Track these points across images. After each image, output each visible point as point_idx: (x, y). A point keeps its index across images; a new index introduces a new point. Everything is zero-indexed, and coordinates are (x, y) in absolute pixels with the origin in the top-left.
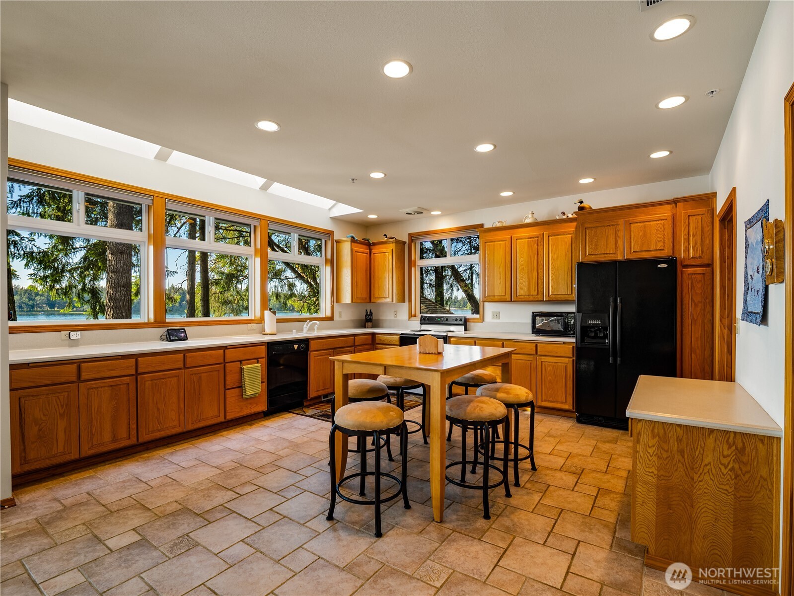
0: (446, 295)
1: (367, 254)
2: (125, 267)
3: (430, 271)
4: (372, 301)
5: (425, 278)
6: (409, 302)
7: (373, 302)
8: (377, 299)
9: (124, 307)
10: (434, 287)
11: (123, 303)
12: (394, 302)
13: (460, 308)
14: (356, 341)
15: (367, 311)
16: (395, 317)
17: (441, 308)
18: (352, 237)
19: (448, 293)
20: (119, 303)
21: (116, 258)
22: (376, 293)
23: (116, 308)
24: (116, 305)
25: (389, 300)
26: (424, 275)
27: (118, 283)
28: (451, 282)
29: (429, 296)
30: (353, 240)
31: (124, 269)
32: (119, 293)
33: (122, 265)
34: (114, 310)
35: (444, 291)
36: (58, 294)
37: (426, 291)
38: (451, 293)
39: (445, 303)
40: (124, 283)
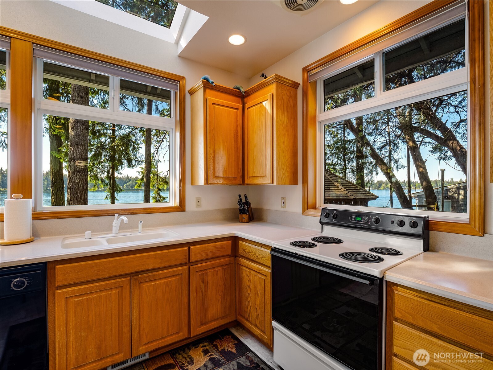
0: (366, 179)
1: (237, 109)
2: (80, 156)
3: (351, 159)
4: (246, 182)
5: (347, 164)
6: (303, 183)
7: (247, 184)
8: (251, 179)
9: (79, 188)
10: (355, 171)
11: (78, 186)
12: (275, 184)
13: (376, 188)
14: (192, 254)
15: (240, 196)
16: (283, 207)
17: (361, 190)
18: (206, 79)
19: (368, 177)
20: (75, 185)
21: (73, 149)
22: (251, 170)
23: (72, 189)
25: (268, 180)
26: (347, 162)
27: (75, 169)
28: (370, 168)
29: (351, 179)
30: (207, 85)
32: (75, 177)
33: (78, 154)
34: (72, 191)
35: (365, 175)
36: (92, 179)
37: (348, 175)
38: (371, 177)
39: (365, 184)
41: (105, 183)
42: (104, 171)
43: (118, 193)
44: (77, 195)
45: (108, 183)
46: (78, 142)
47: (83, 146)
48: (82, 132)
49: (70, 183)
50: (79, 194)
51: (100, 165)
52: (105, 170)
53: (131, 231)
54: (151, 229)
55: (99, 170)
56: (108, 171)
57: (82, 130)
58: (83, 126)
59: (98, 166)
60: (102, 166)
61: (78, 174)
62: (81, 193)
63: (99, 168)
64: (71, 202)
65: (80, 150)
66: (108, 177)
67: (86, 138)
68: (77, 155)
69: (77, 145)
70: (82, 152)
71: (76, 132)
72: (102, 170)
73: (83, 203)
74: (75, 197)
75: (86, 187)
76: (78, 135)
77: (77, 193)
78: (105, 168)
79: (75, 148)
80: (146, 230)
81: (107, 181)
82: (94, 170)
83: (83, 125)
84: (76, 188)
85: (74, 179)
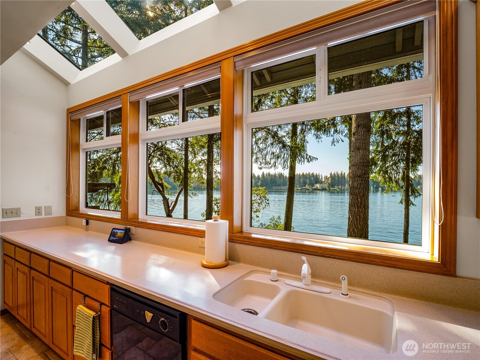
2: (361, 160)
11: (359, 191)
20: (356, 190)
24: (354, 192)
31: (360, 162)
32: (356, 183)
34: (353, 196)
40: (360, 174)
41: (400, 186)
42: (400, 173)
43: (415, 197)
44: (358, 200)
45: (403, 186)
46: (359, 146)
47: (364, 150)
48: (363, 136)
49: (352, 188)
50: (359, 200)
51: (394, 167)
52: (400, 171)
53: (334, 286)
54: (368, 294)
55: (393, 172)
56: (404, 172)
57: (362, 133)
58: (364, 129)
59: (392, 167)
60: (396, 167)
61: (359, 179)
62: (362, 199)
63: (394, 169)
64: (352, 208)
65: (361, 155)
66: (403, 179)
67: (367, 141)
68: (358, 160)
69: (358, 149)
70: (363, 156)
71: (357, 136)
72: (397, 172)
73: (363, 209)
74: (356, 202)
75: (366, 193)
76: (359, 140)
77: (357, 199)
78: (400, 169)
79: (357, 152)
80: (359, 292)
81: (402, 183)
82: (389, 172)
83: (364, 127)
84: (356, 193)
85: (355, 184)
